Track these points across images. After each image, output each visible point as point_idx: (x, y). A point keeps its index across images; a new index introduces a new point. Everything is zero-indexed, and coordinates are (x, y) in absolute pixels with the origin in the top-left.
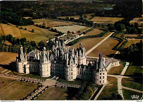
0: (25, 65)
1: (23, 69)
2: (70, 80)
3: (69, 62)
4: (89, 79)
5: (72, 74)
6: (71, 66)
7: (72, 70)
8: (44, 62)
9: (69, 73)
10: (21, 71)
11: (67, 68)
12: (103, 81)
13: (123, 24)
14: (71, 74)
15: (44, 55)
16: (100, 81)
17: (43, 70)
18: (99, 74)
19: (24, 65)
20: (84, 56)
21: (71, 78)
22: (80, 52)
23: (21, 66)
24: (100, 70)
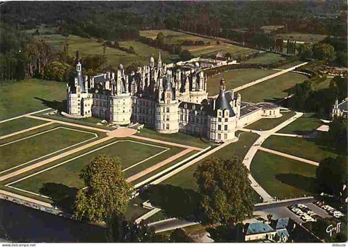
0: (83, 99)
1: (80, 106)
2: (163, 132)
3: (163, 95)
4: (201, 130)
5: (168, 120)
6: (166, 102)
7: (168, 111)
8: (118, 93)
9: (162, 116)
10: (75, 110)
11: (159, 106)
12: (226, 135)
14: (165, 120)
15: (119, 79)
16: (219, 135)
17: (115, 109)
18: (217, 119)
19: (80, 99)
20: (201, 90)
21: (165, 128)
22: (194, 81)
23: (74, 100)
24: (219, 111)
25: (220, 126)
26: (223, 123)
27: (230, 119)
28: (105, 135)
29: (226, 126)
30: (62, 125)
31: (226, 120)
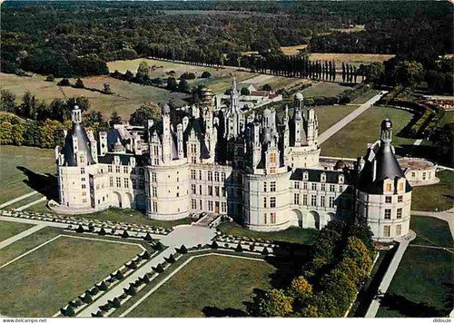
0: (91, 176)
1: (87, 190)
2: (264, 229)
3: (263, 156)
5: (273, 205)
6: (268, 173)
7: (273, 190)
8: (166, 159)
9: (261, 199)
10: (76, 198)
12: (399, 227)
13: (418, 62)
14: (269, 206)
15: (166, 133)
16: (388, 229)
17: (162, 192)
18: (384, 198)
19: (86, 176)
20: (310, 143)
21: (268, 220)
22: (298, 127)
23: (74, 179)
24: (386, 182)
25: (388, 212)
26: (394, 206)
27: (406, 197)
29: (399, 211)
31: (400, 199)
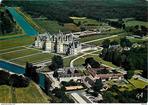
1: (38, 44)
3: (59, 42)
6: (59, 44)
7: (60, 46)
8: (48, 41)
11: (57, 45)
14: (59, 49)
17: (47, 45)
18: (71, 49)
19: (38, 42)
24: (72, 46)
25: (72, 51)
26: (73, 50)
27: (75, 49)
28: (42, 52)
29: (74, 51)
30: (31, 49)
31: (74, 49)
